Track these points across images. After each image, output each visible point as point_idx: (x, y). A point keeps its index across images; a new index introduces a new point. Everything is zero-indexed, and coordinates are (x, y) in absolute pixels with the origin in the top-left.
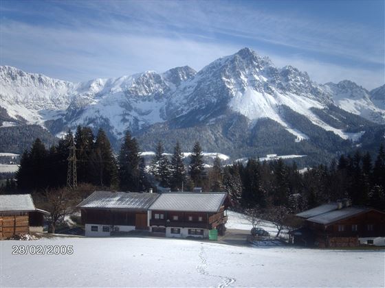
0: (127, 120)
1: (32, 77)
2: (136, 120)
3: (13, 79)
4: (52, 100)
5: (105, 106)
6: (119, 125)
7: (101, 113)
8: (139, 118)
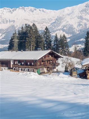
0: (81, 25)
1: (40, 10)
2: (86, 24)
3: (32, 12)
4: (48, 19)
5: (71, 19)
6: (77, 27)
7: (69, 22)
8: (87, 23)
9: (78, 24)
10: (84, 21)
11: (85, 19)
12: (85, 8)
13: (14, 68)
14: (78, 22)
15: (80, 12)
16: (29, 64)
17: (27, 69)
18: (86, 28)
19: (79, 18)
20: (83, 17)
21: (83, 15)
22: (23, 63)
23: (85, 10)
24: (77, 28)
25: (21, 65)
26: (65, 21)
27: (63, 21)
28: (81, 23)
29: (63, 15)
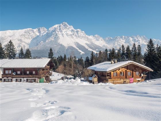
2: (24, 46)
9: (18, 45)
10: (23, 43)
11: (24, 42)
12: (24, 33)
13: (3, 79)
14: (18, 44)
15: (20, 36)
16: (28, 72)
17: (25, 79)
18: (25, 49)
19: (19, 41)
20: (23, 40)
21: (22, 38)
22: (19, 72)
23: (24, 35)
24: (17, 48)
25: (17, 74)
26: (7, 41)
27: (4, 41)
28: (21, 45)
29: (5, 36)
